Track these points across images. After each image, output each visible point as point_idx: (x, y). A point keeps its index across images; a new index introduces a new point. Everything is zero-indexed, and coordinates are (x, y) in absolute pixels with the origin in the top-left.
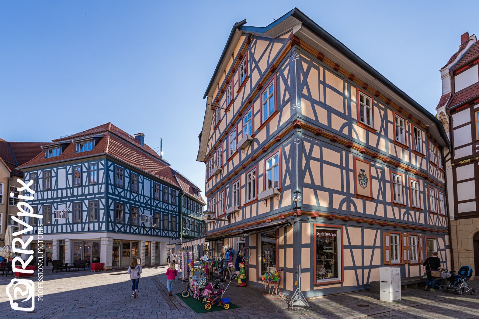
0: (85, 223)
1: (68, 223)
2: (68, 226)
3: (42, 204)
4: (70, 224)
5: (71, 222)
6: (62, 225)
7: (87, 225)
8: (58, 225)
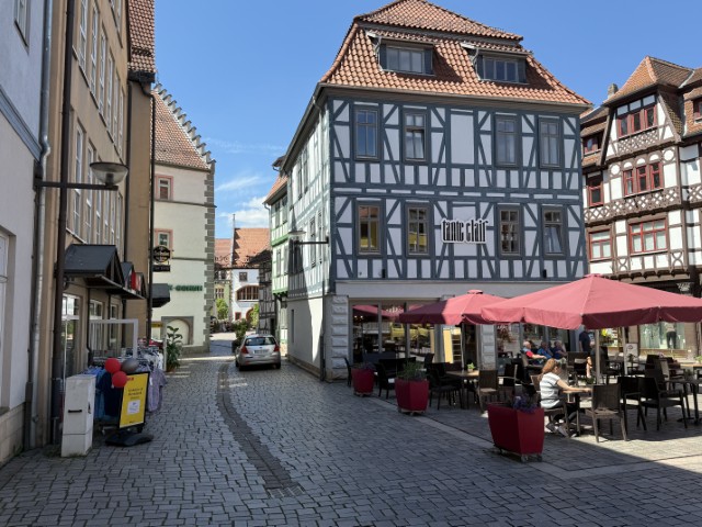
0: (532, 258)
1: (483, 254)
2: (484, 263)
3: (400, 198)
4: (488, 259)
5: (492, 253)
6: (466, 259)
7: (536, 263)
8: (452, 258)
